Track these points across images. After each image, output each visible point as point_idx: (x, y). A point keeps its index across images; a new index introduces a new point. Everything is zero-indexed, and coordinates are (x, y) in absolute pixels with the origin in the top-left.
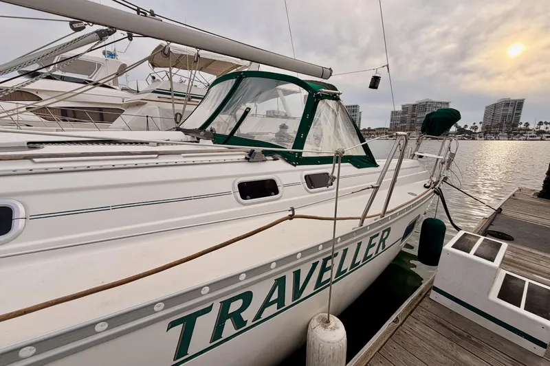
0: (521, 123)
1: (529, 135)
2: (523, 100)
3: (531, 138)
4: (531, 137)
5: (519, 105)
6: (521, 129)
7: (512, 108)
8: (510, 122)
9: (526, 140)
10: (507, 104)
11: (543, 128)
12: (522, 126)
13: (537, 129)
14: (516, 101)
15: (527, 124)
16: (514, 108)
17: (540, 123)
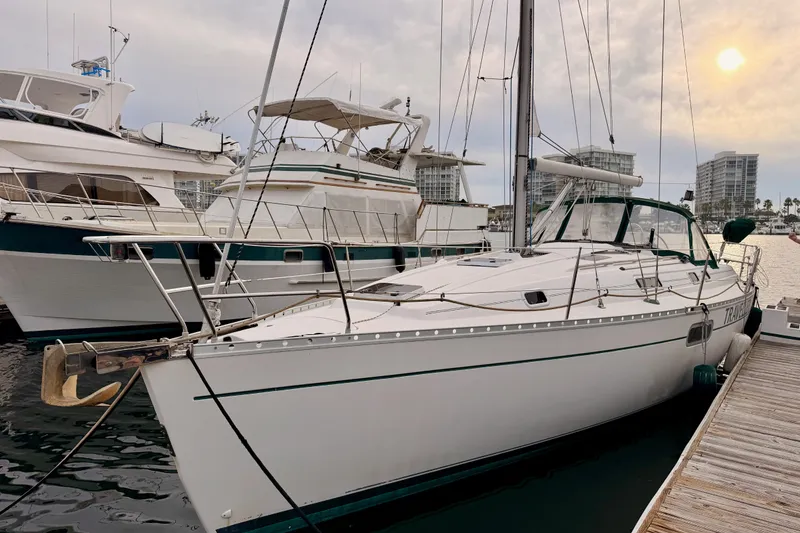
0: (758, 201)
1: (774, 225)
2: (756, 156)
3: (778, 231)
4: (778, 227)
5: (750, 165)
6: (759, 213)
7: (740, 171)
8: (741, 198)
9: (771, 234)
10: (731, 162)
11: (793, 210)
12: (760, 206)
13: (784, 212)
14: (744, 158)
15: (768, 203)
16: (744, 171)
17: (788, 202)
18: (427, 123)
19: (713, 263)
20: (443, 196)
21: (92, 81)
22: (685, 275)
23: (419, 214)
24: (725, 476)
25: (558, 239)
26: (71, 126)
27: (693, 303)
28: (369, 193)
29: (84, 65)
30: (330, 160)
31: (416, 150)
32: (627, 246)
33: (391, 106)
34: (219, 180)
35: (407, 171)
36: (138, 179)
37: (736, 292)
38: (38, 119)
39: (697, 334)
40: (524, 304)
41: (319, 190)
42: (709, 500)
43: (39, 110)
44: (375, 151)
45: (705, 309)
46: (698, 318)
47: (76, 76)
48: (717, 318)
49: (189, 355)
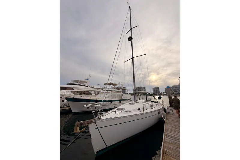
5: (158, 88)
8: (158, 92)
10: (156, 88)
12: (160, 93)
15: (161, 93)
17: (163, 92)
18: (123, 85)
19: (158, 102)
20: (125, 93)
21: (86, 81)
22: (155, 104)
23: (122, 95)
24: (171, 141)
25: (139, 100)
26: (83, 86)
27: (158, 109)
28: (116, 93)
29: (86, 79)
30: (112, 89)
31: (122, 88)
32: (148, 101)
33: (119, 83)
34: (99, 92)
35: (121, 90)
36: (90, 91)
37: (162, 107)
38: (80, 85)
39: (159, 113)
40: (137, 111)
41: (110, 93)
42: (171, 147)
43: (80, 84)
44: (117, 88)
45: (159, 110)
46: (159, 111)
47: (85, 80)
48: (161, 110)
49: (95, 122)
